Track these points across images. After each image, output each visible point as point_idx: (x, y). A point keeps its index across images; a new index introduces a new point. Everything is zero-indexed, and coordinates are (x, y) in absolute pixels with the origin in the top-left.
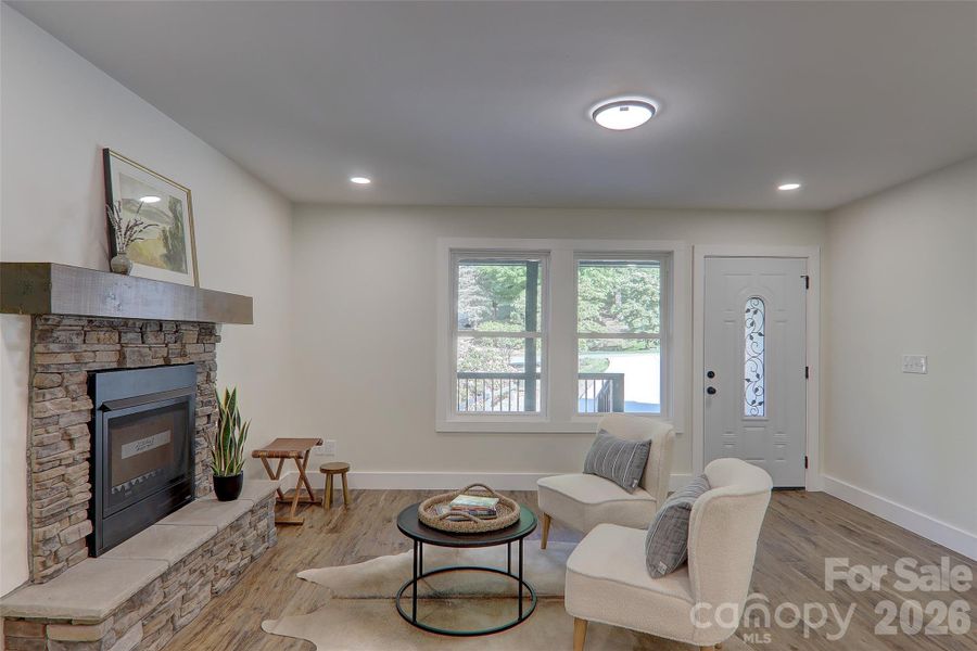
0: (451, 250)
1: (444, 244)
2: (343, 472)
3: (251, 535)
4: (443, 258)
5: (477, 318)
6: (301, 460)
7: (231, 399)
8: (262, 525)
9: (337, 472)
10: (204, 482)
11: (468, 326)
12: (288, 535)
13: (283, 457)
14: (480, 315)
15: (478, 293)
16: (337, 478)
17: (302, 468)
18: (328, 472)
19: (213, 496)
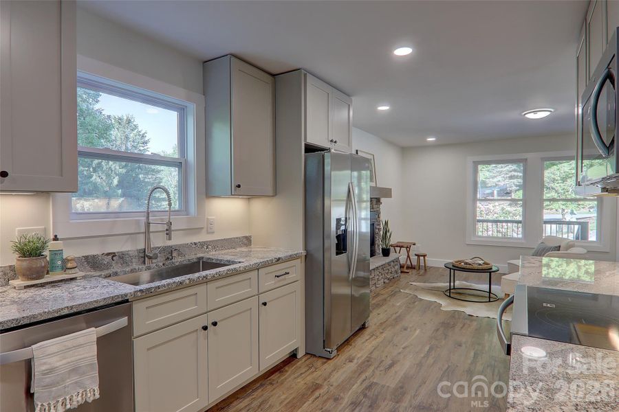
0: (474, 162)
1: (470, 160)
2: (424, 256)
3: (393, 270)
4: (470, 166)
5: (514, 188)
6: (408, 248)
7: (386, 223)
8: (396, 267)
9: (422, 256)
10: (379, 251)
11: (507, 193)
12: (403, 275)
13: (401, 247)
14: (516, 186)
15: (515, 171)
16: (422, 258)
17: (408, 252)
18: (418, 256)
19: (381, 255)
